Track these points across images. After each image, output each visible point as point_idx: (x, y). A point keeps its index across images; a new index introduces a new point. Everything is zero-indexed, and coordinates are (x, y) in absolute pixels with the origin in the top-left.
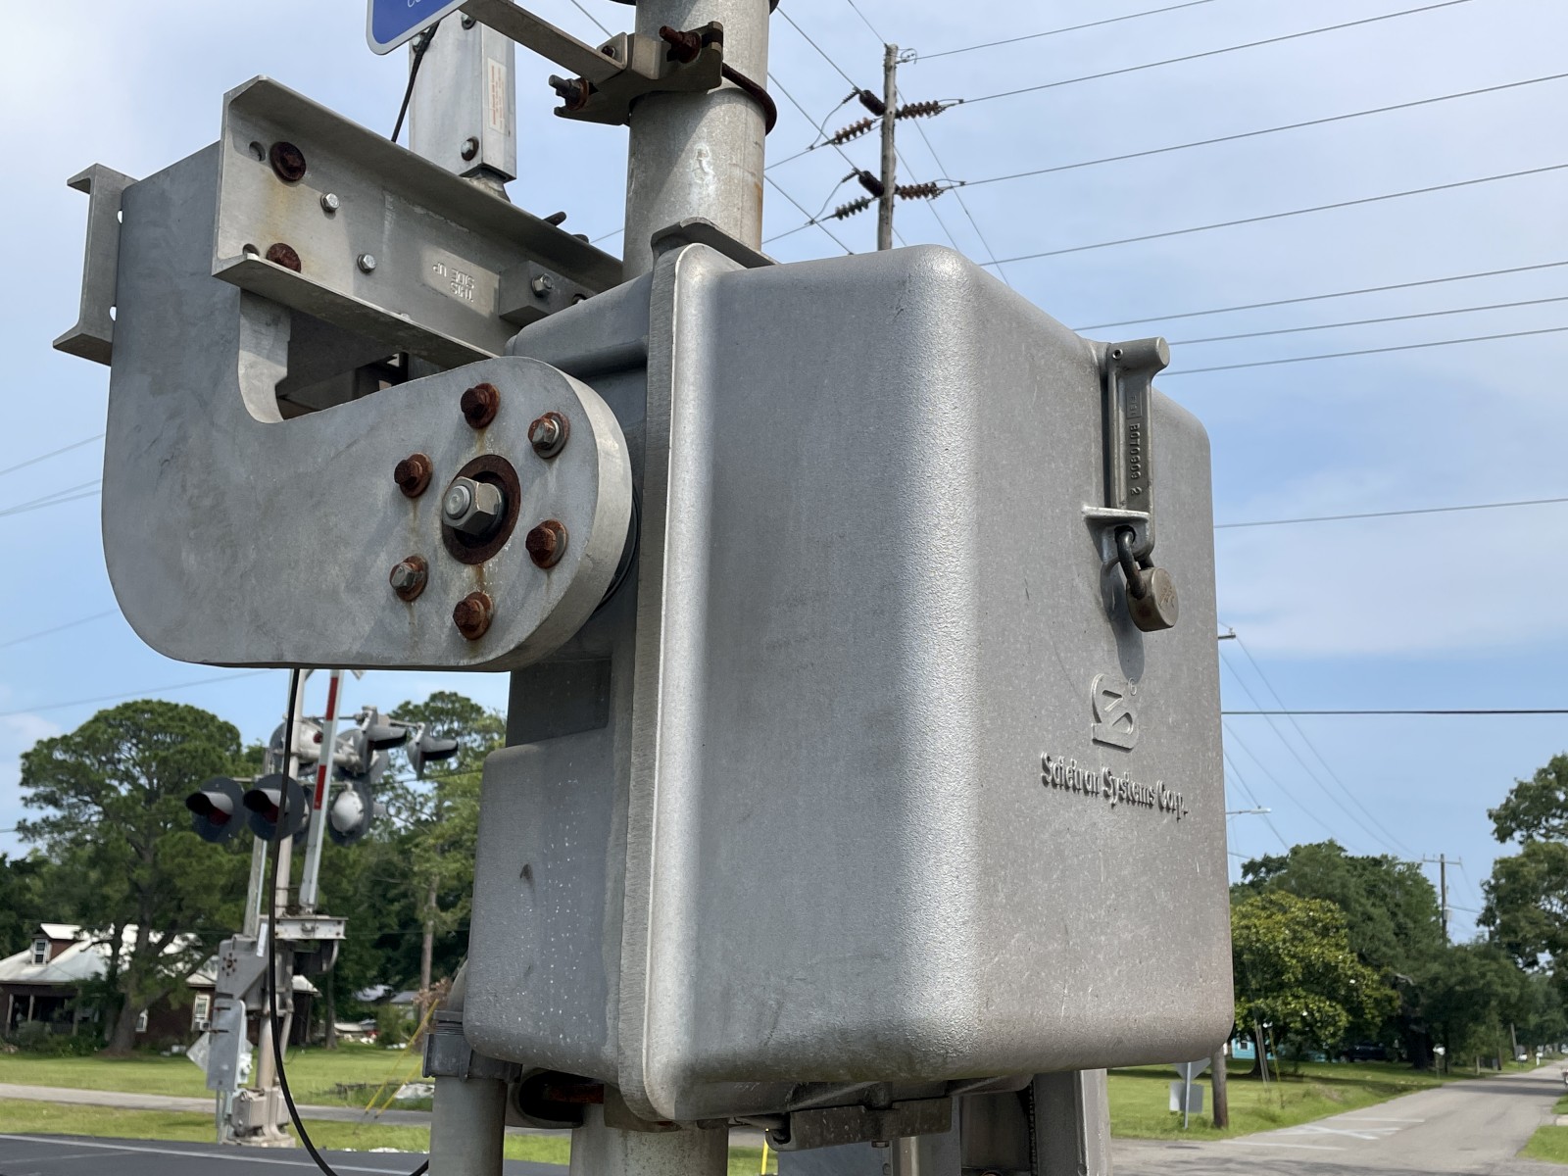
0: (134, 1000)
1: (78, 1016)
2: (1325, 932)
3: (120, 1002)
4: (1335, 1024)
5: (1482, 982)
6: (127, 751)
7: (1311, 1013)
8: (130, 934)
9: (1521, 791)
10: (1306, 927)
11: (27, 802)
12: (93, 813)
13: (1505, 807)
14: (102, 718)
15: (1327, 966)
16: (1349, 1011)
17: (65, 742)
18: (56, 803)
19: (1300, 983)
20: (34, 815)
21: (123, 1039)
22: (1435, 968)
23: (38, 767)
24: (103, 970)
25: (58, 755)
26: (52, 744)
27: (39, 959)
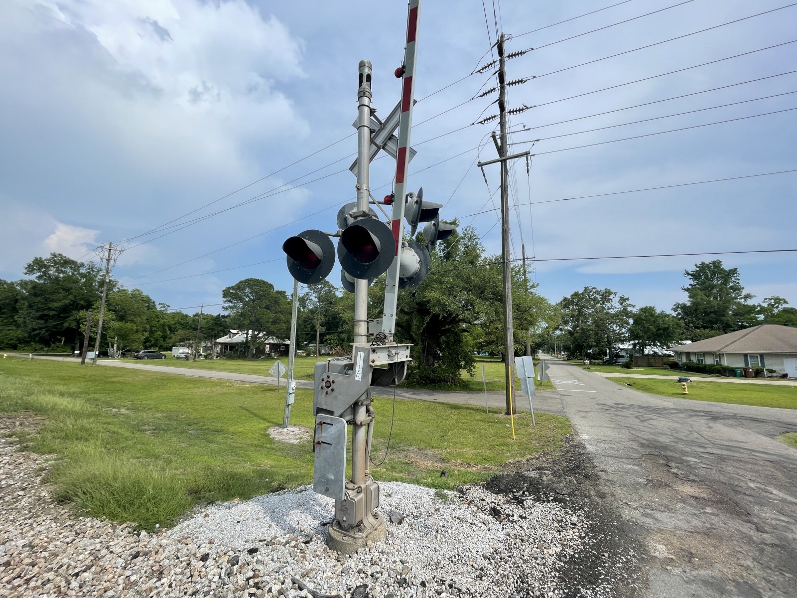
0: (252, 347)
1: (239, 350)
3: (249, 347)
6: (247, 290)
8: (250, 332)
9: (565, 299)
11: (225, 302)
12: (241, 305)
14: (241, 282)
17: (232, 288)
18: (231, 302)
20: (226, 305)
21: (250, 356)
23: (226, 293)
24: (244, 340)
25: (231, 291)
26: (229, 288)
27: (230, 337)
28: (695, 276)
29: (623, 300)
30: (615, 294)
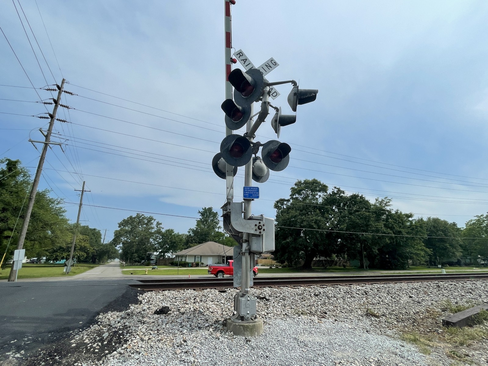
2: (85, 241)
4: (84, 256)
5: (109, 249)
7: (80, 255)
9: (124, 220)
10: (82, 240)
13: (121, 222)
15: (85, 247)
16: (86, 254)
19: (79, 250)
22: (102, 247)
28: (203, 214)
29: (158, 224)
30: (155, 220)
